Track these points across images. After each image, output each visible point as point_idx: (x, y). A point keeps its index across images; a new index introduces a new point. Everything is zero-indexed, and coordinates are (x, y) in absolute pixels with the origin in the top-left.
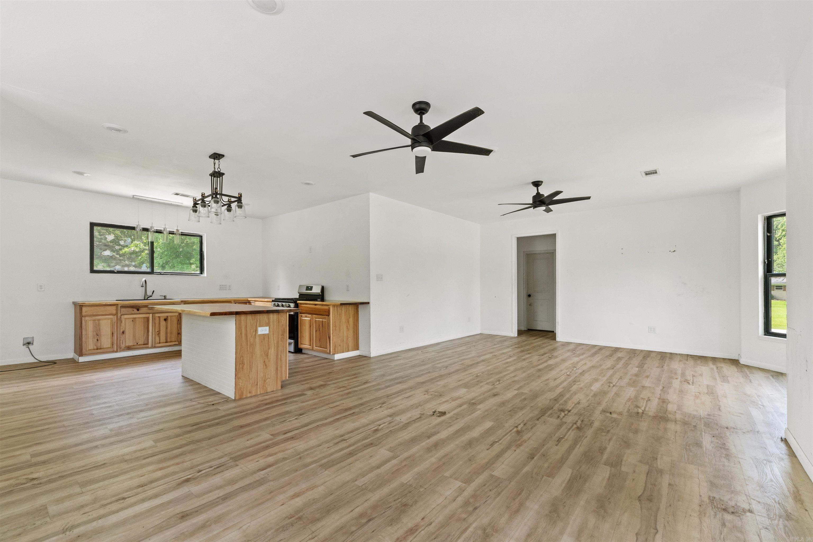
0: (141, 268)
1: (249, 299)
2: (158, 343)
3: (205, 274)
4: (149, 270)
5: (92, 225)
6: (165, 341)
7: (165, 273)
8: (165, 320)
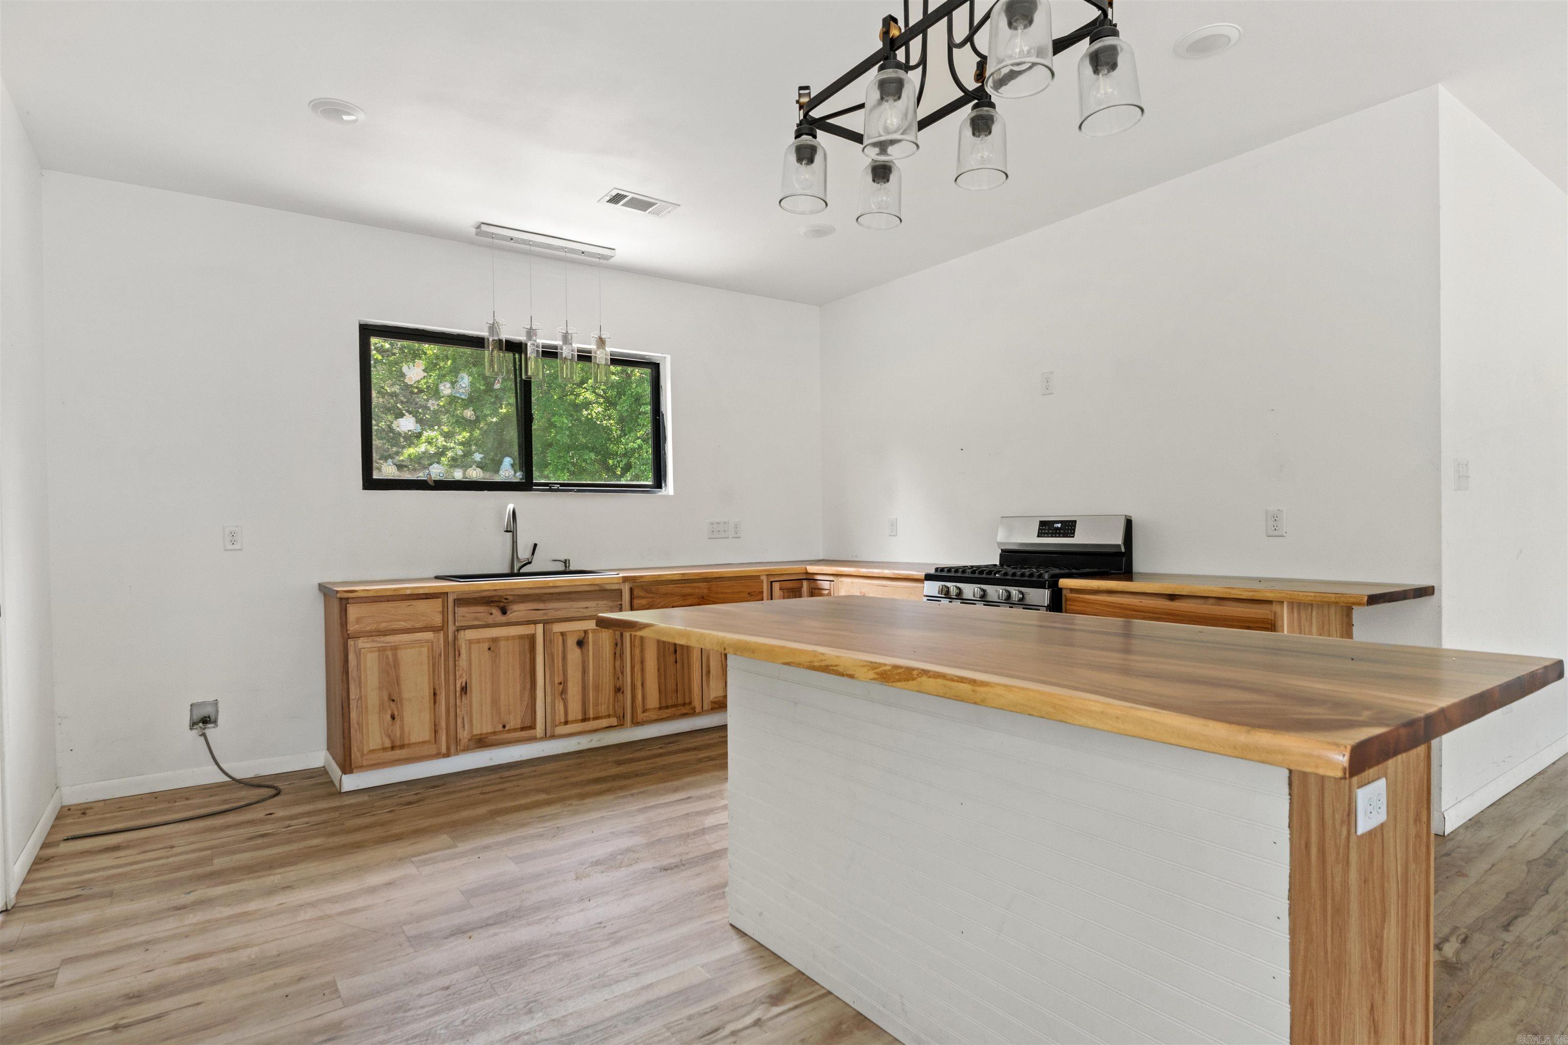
0: (497, 471)
1: (811, 569)
2: (560, 724)
3: (670, 487)
4: (518, 477)
5: (367, 331)
6: (580, 717)
7: (562, 485)
8: (580, 643)
